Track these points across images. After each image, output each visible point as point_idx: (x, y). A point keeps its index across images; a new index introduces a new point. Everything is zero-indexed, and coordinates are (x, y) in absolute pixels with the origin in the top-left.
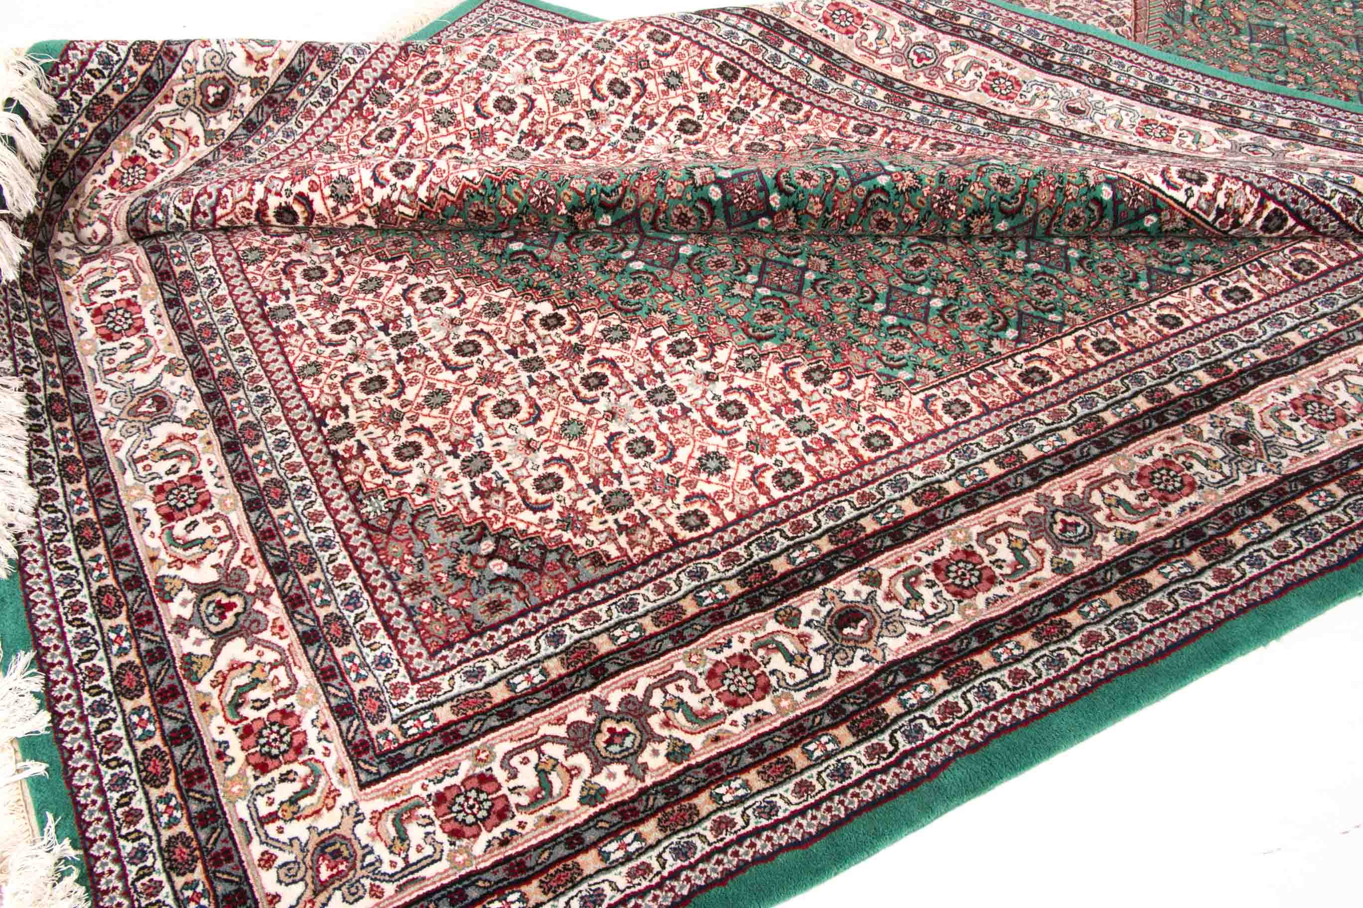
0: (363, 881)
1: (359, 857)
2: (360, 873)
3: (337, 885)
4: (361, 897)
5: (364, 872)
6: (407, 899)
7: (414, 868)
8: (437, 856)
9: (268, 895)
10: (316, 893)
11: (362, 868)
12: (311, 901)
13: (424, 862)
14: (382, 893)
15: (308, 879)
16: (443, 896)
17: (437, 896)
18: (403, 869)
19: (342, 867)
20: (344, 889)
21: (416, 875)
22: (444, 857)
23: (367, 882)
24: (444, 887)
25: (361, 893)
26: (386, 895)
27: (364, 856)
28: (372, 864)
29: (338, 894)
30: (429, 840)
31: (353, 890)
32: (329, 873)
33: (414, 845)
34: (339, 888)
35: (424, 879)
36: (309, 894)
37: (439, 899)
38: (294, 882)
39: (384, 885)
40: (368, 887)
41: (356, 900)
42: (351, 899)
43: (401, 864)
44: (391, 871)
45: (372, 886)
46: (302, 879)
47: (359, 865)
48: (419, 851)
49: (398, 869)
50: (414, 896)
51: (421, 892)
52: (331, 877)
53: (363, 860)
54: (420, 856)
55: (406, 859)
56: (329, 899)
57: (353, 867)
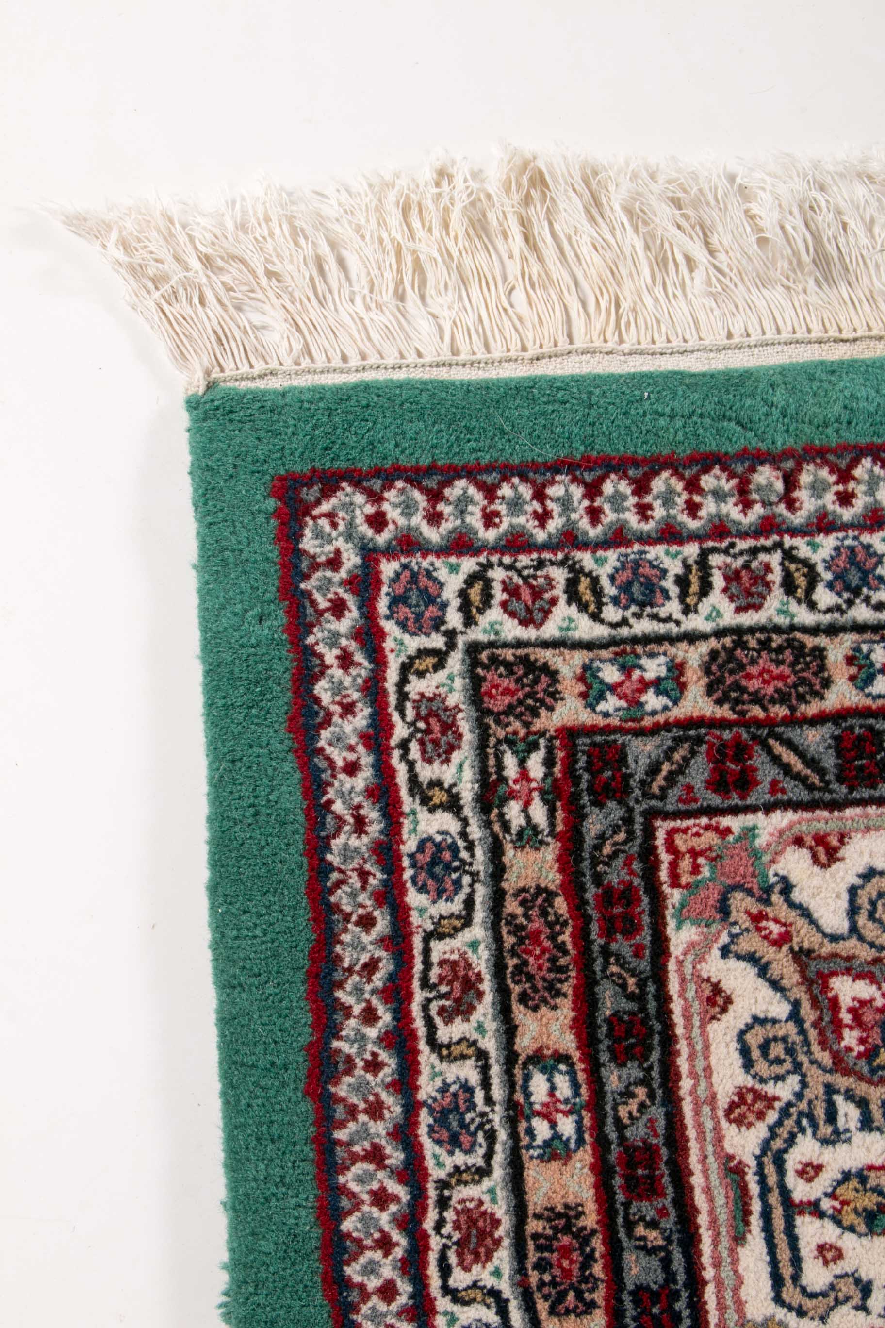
0: (793, 1081)
1: (862, 1089)
2: (817, 1080)
3: (808, 1013)
4: (748, 1064)
5: (816, 1090)
6: (697, 1180)
7: (779, 1223)
8: (790, 1294)
9: (843, 838)
10: (801, 956)
11: (830, 1090)
12: (785, 938)
13: (784, 1254)
14: (740, 1122)
15: (851, 946)
16: (670, 1276)
17: (678, 1257)
18: (785, 1193)
19: (850, 1038)
20: (791, 1028)
21: (756, 1222)
22: (781, 1313)
23: (785, 1091)
24: (696, 1283)
25: (762, 1067)
26: (730, 1131)
27: (863, 1104)
28: (832, 1116)
29: (780, 1009)
30: (847, 1288)
31: (777, 1050)
32: (846, 1001)
33: (848, 1242)
34: (795, 1016)
35: (739, 1239)
36: (805, 936)
37: (666, 1263)
38: (853, 911)
39: (760, 1131)
40: (770, 1089)
41: (745, 1052)
42: (754, 1039)
43: (801, 1191)
44: (794, 1159)
45: (770, 1101)
46: (854, 929)
47: (842, 1082)
48: (822, 1249)
49: (791, 1180)
50: (700, 1200)
51: (703, 1219)
52: (834, 1003)
53: (849, 1096)
54: (807, 1250)
55: (815, 1209)
56: (775, 985)
57: (839, 1064)
